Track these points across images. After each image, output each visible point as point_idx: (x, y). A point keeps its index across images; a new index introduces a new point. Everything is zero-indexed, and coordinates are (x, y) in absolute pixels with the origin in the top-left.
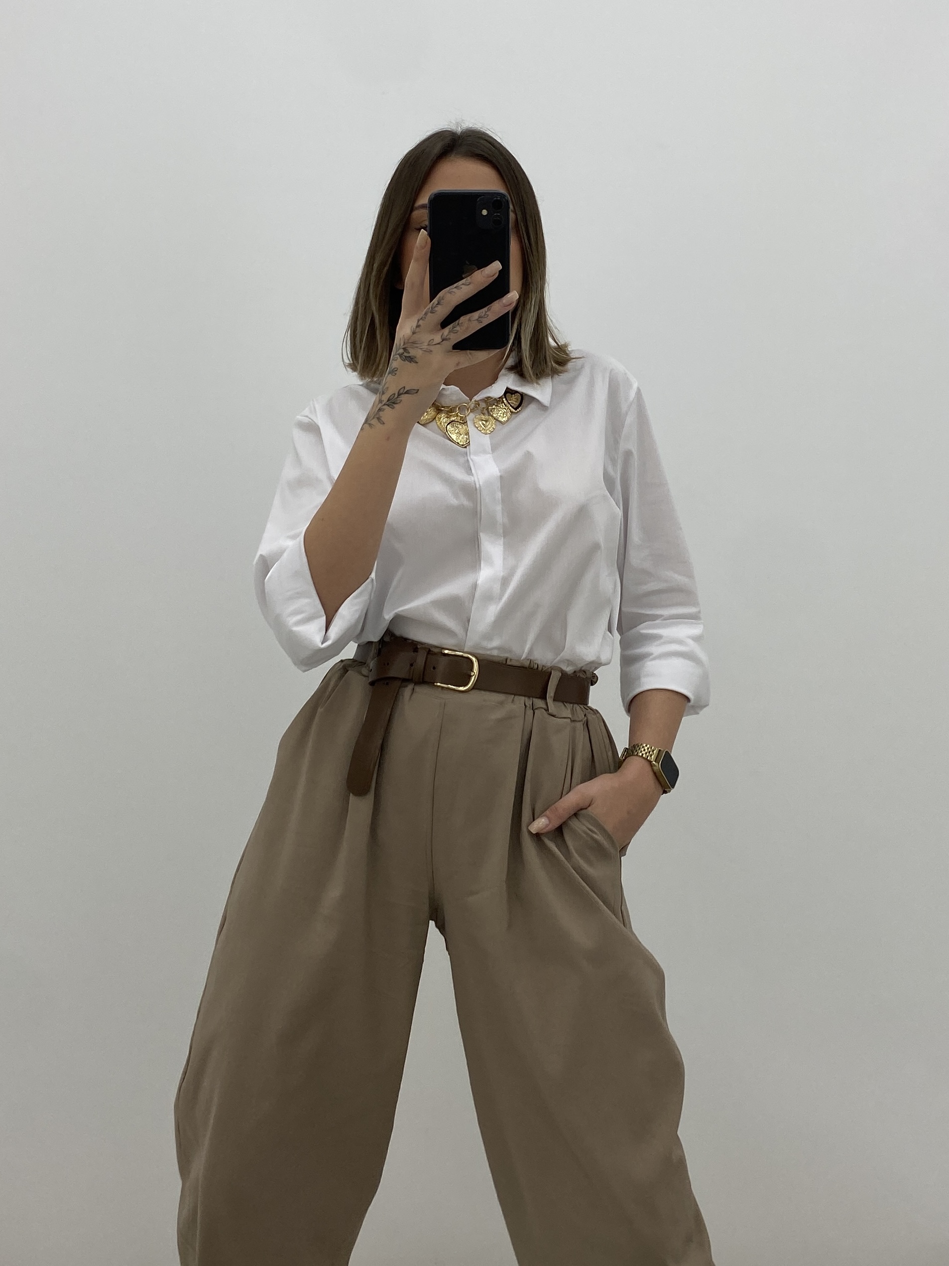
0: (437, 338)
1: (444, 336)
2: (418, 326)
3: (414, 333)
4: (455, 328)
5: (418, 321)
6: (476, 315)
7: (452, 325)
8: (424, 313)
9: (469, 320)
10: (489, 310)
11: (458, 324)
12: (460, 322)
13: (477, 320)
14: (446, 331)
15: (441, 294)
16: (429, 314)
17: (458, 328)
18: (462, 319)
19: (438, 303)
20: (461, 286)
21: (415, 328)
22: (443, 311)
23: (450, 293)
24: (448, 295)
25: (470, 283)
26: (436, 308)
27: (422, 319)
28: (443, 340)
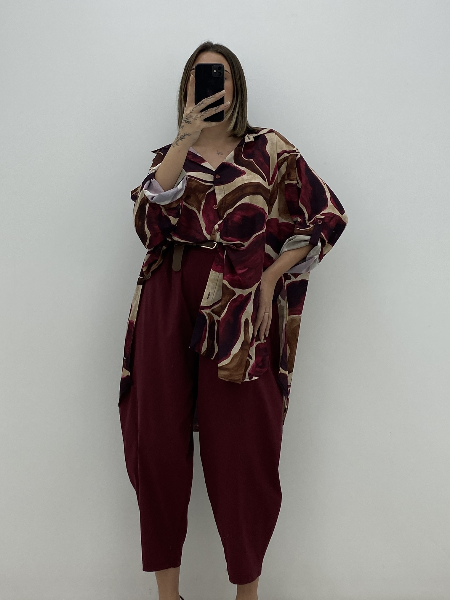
0: (199, 115)
1: (202, 115)
2: (193, 110)
3: (191, 113)
5: (193, 108)
6: (214, 108)
8: (196, 106)
10: (219, 107)
12: (208, 110)
14: (203, 113)
15: (203, 100)
16: (198, 107)
17: (207, 113)
19: (202, 103)
20: (211, 98)
21: (191, 110)
24: (206, 101)
25: (214, 97)
26: (201, 105)
27: (195, 108)
28: (201, 116)
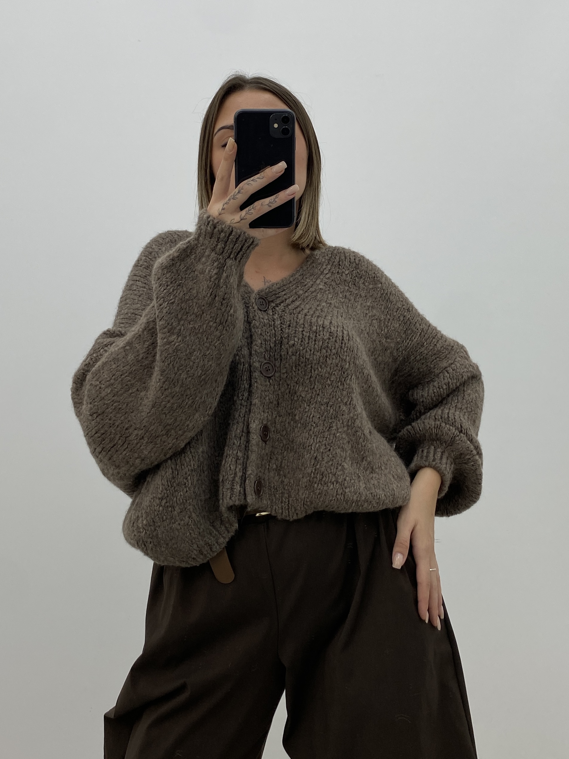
1: (242, 217)
2: (223, 209)
3: (220, 214)
4: (250, 210)
5: (223, 206)
6: (267, 201)
7: (247, 209)
8: (228, 199)
9: (262, 205)
10: (276, 198)
11: (253, 208)
12: (254, 206)
13: (268, 205)
14: (244, 212)
15: (241, 185)
16: (232, 200)
17: (252, 211)
18: (257, 204)
19: (239, 192)
20: (257, 180)
21: (220, 210)
22: (242, 198)
23: (248, 184)
24: (247, 186)
25: (263, 178)
26: (237, 196)
27: (226, 203)
28: (241, 220)
